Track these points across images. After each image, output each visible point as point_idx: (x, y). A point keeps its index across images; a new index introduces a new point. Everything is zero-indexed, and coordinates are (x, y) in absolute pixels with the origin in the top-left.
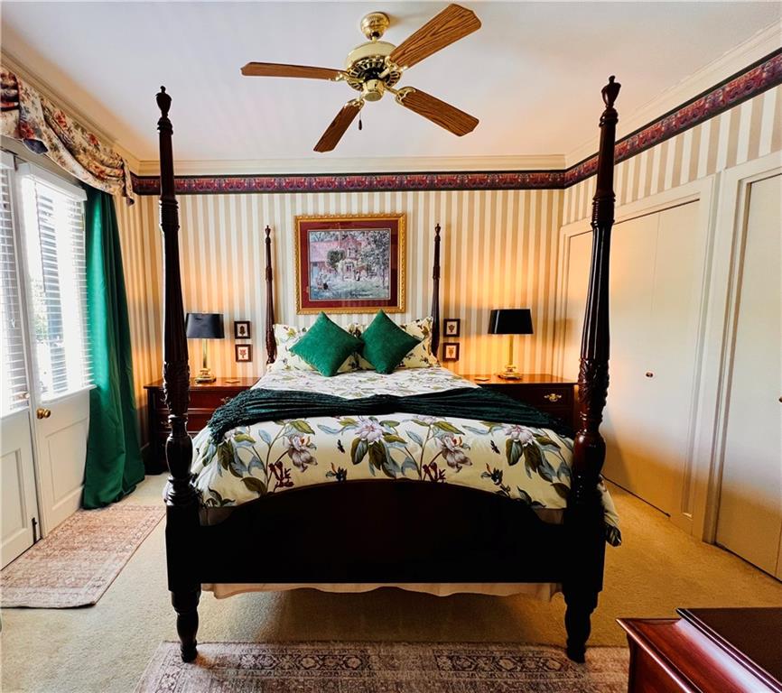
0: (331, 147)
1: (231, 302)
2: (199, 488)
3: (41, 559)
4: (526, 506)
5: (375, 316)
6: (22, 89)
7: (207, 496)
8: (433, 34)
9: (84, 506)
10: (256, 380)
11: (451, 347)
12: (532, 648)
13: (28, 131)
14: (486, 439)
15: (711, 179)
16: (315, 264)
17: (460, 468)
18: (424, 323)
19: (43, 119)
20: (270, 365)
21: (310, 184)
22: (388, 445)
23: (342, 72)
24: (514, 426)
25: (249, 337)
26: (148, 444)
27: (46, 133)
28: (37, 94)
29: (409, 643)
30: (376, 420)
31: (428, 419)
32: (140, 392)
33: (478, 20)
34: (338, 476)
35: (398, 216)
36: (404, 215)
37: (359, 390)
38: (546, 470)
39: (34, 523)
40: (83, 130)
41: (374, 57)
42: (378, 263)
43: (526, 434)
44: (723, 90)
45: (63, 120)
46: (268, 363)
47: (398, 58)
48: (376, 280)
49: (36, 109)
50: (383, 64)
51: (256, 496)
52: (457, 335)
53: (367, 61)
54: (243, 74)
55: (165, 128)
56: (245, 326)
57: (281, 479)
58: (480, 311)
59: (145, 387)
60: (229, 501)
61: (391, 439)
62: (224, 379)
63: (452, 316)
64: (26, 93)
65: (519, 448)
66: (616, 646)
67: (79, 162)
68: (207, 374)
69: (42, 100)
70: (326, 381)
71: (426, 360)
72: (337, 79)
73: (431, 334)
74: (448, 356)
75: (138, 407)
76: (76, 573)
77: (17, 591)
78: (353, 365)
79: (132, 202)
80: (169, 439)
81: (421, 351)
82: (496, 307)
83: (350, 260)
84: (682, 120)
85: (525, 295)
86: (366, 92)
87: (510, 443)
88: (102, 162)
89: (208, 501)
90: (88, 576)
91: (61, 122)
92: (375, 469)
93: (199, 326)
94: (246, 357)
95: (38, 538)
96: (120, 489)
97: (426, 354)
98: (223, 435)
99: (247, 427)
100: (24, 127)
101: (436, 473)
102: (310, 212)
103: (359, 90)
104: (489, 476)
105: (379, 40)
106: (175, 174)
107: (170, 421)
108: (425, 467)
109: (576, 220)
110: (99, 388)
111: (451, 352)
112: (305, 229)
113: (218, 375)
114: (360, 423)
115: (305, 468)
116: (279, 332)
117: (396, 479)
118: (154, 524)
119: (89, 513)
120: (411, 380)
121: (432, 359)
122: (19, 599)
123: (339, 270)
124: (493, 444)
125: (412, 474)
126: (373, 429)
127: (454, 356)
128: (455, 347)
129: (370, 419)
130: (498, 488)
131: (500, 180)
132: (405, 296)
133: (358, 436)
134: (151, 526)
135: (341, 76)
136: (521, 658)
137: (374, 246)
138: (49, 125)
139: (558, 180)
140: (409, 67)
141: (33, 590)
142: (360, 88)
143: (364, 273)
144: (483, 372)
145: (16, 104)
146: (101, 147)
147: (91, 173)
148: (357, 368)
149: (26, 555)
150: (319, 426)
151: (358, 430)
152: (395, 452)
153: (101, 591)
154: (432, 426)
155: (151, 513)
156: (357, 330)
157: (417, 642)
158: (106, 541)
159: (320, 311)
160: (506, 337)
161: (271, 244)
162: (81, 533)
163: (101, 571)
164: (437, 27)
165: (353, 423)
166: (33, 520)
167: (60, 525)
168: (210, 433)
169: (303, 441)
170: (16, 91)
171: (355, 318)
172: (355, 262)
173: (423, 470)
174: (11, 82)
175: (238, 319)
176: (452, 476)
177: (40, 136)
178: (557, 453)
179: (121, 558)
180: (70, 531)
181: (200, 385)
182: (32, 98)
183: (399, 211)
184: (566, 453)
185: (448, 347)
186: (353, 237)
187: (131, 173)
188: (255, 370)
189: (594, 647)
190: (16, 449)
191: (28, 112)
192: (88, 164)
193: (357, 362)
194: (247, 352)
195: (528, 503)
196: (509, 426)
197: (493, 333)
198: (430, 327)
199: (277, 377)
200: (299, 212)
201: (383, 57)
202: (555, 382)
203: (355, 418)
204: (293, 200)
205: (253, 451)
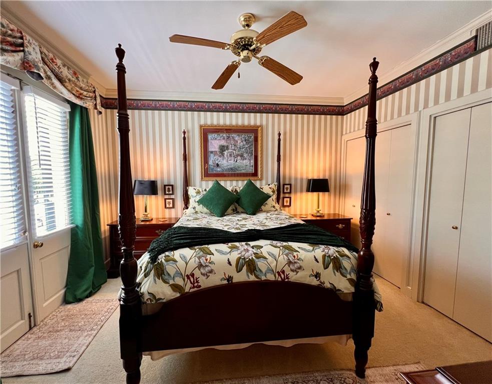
0: (222, 87)
1: (162, 173)
2: (142, 291)
3: (34, 340)
4: (333, 292)
5: (246, 182)
6: (26, 39)
7: (147, 297)
8: (281, 28)
9: (66, 301)
10: (177, 220)
11: (287, 199)
12: (337, 372)
13: (30, 66)
14: (311, 255)
15: (416, 114)
16: (212, 152)
17: (297, 272)
18: (272, 186)
19: (41, 59)
20: (186, 210)
21: (209, 107)
22: (257, 260)
23: (229, 45)
24: (326, 246)
25: (173, 194)
26: (109, 259)
27: (43, 68)
28: (37, 44)
29: (270, 376)
30: (249, 245)
31: (279, 244)
32: (104, 228)
33: (306, 22)
34: (228, 281)
35: (258, 127)
36: (261, 126)
37: (238, 226)
38: (344, 271)
39: (30, 316)
40: (68, 68)
41: (247, 38)
42: (247, 153)
43: (332, 250)
44: (421, 69)
45: (55, 61)
46: (184, 209)
47: (260, 39)
48: (246, 162)
49: (36, 53)
50: (252, 42)
51: (178, 295)
52: (290, 193)
53: (243, 40)
54: (171, 41)
55: (121, 69)
56: (171, 187)
57: (193, 284)
58: (302, 179)
59: (108, 225)
60: (161, 299)
61: (258, 256)
62: (157, 219)
63: (287, 182)
64: (29, 42)
65: (329, 259)
66: (380, 367)
67: (65, 87)
68: (147, 216)
69: (41, 47)
70: (218, 220)
71: (274, 207)
72: (226, 48)
73: (276, 192)
74: (285, 204)
75: (103, 236)
76: (58, 348)
77: (16, 364)
78: (233, 210)
79: (100, 113)
80: (122, 262)
81: (272, 202)
82: (310, 178)
83: (231, 150)
84: (402, 83)
85: (325, 171)
86: (242, 57)
87: (324, 256)
88: (81, 88)
89: (147, 300)
90: (67, 349)
91: (53, 62)
92: (250, 275)
93: (142, 187)
94: (171, 206)
95: (32, 325)
96: (91, 289)
97: (274, 203)
98: (157, 257)
99: (172, 252)
100: (27, 63)
101: (284, 276)
102: (209, 123)
103: (238, 55)
104: (313, 276)
105: (250, 28)
106: (127, 98)
107: (122, 251)
108: (278, 272)
109: (350, 132)
110: (77, 226)
111: (287, 202)
112: (206, 132)
113: (154, 216)
114: (240, 247)
115: (208, 276)
116: (191, 191)
117: (261, 280)
118: (112, 311)
119: (69, 306)
120: (266, 219)
121: (277, 206)
122: (17, 370)
123: (225, 156)
124: (315, 258)
125: (271, 277)
126: (247, 250)
127: (288, 204)
128: (289, 199)
129: (246, 244)
130: (318, 283)
131: (311, 109)
132: (262, 171)
133: (240, 255)
134: (110, 312)
135: (228, 47)
136: (331, 379)
137: (245, 143)
138: (45, 63)
139: (340, 111)
140: (266, 45)
141: (28, 363)
142: (239, 55)
143: (239, 158)
144: (304, 213)
145: (22, 49)
146: (80, 78)
147: (74, 94)
148: (236, 212)
149: (23, 338)
150: (216, 250)
151: (239, 251)
152: (261, 264)
153: (75, 359)
154: (281, 248)
155: (110, 304)
156: (236, 190)
157: (274, 375)
158: (80, 324)
159: (215, 179)
160: (315, 194)
161: (186, 140)
162: (63, 320)
163: (76, 345)
164: (283, 23)
165: (237, 248)
166: (30, 314)
167: (49, 315)
168: (149, 256)
169: (207, 260)
170: (22, 41)
171: (234, 183)
172: (234, 152)
173: (277, 274)
174: (19, 35)
175: (166, 183)
176: (294, 277)
177: (38, 70)
178: (349, 261)
179: (89, 335)
180: (55, 319)
181: (142, 223)
182: (33, 46)
183: (258, 124)
184: (354, 261)
185: (285, 199)
186: (233, 137)
187: (100, 96)
188: (176, 213)
189: (369, 368)
190: (17, 269)
191: (30, 54)
192: (72, 89)
193: (236, 209)
194: (171, 202)
195: (335, 290)
196: (323, 247)
197: (309, 191)
198: (276, 189)
199: (190, 218)
200: (202, 123)
201: (252, 38)
202: (340, 218)
203: (237, 244)
204: (199, 116)
205: (176, 267)
